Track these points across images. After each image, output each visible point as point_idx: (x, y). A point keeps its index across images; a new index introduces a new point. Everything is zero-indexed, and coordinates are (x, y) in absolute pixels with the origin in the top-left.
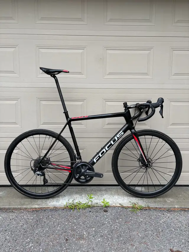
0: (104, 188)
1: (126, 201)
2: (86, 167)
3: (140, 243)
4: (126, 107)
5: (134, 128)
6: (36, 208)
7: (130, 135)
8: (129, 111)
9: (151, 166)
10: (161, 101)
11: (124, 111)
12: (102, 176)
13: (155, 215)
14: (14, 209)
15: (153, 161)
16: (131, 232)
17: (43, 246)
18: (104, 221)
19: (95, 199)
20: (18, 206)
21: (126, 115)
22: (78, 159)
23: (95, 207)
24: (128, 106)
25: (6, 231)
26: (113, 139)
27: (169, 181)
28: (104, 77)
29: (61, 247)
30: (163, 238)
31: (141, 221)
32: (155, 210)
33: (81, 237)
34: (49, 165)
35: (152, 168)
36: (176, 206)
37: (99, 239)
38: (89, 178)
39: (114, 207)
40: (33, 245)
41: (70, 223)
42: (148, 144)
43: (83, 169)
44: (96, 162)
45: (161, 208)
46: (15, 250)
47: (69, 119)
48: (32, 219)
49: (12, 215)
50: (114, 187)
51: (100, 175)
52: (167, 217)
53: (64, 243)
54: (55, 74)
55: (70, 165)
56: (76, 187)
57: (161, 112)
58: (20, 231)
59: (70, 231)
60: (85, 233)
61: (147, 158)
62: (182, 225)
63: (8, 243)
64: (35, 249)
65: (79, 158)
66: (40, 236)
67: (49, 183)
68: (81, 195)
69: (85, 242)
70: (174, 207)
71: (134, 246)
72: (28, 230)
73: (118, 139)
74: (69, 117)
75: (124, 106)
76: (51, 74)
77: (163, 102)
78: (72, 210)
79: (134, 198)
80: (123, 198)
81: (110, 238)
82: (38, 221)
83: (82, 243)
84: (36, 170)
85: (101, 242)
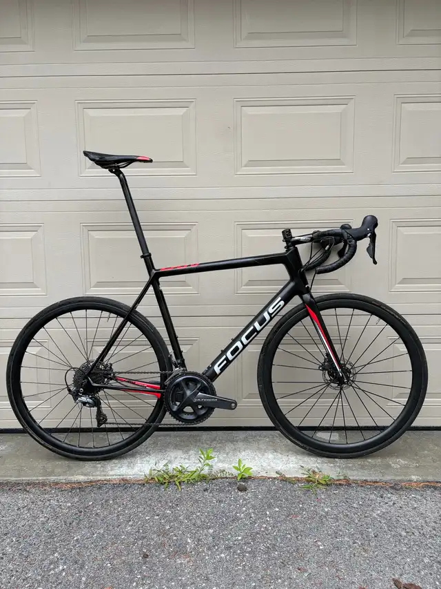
0: (242, 434)
1: (292, 466)
2: (196, 385)
3: (320, 565)
4: (289, 242)
5: (308, 291)
6: (80, 483)
7: (300, 307)
8: (296, 250)
9: (353, 381)
10: (372, 223)
11: (284, 250)
12: (233, 405)
13: (362, 498)
14: (28, 484)
15: (357, 370)
16: (299, 537)
17: (89, 570)
18: (237, 513)
19: (220, 461)
20: (37, 476)
21: (290, 259)
22: (176, 367)
23: (217, 479)
24: (293, 239)
25: (6, 534)
26: (260, 318)
27: (395, 418)
28: (237, 171)
29: (131, 572)
30: (376, 553)
31: (327, 513)
32: (362, 486)
33: (180, 550)
34: (111, 382)
35: (353, 385)
36: (414, 478)
37: (223, 555)
38: (203, 412)
39: (264, 479)
40: (65, 567)
41: (157, 517)
42: (343, 329)
43: (188, 388)
44: (220, 374)
45: (377, 482)
46: (24, 580)
47: (154, 271)
48: (69, 507)
49: (22, 499)
50: (265, 433)
51: (228, 404)
52: (391, 503)
53: (139, 563)
54: (119, 167)
55: (159, 380)
56: (176, 432)
57: (371, 251)
58: (38, 535)
59: (155, 536)
60: (189, 541)
61: (342, 362)
62: (426, 522)
63: (9, 562)
64: (70, 578)
65: (179, 364)
66: (84, 547)
67: (110, 424)
68: (187, 452)
69: (188, 562)
70: (408, 478)
71: (306, 571)
72: (56, 532)
73: (271, 319)
74: (154, 268)
75: (285, 238)
76: (111, 167)
77: (376, 225)
78: (162, 487)
79: (313, 459)
80: (285, 458)
81: (249, 553)
82: (81, 512)
83: (181, 564)
84: (78, 391)
85: (227, 561)
